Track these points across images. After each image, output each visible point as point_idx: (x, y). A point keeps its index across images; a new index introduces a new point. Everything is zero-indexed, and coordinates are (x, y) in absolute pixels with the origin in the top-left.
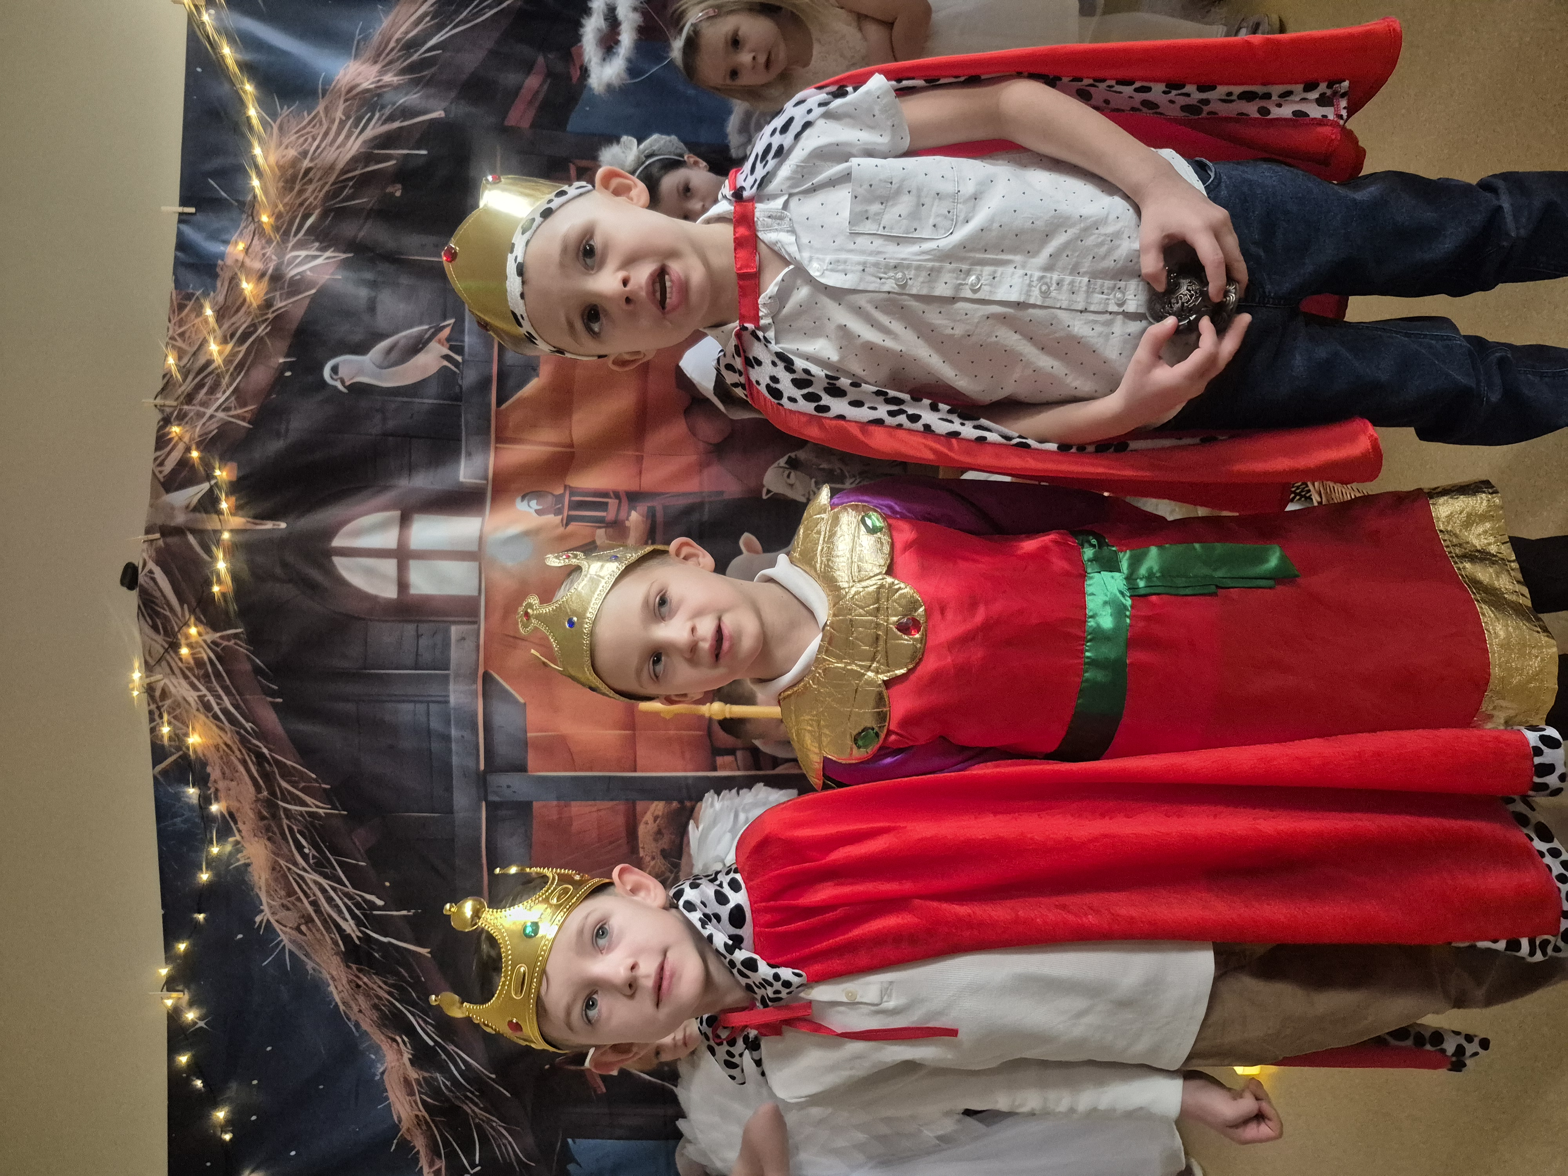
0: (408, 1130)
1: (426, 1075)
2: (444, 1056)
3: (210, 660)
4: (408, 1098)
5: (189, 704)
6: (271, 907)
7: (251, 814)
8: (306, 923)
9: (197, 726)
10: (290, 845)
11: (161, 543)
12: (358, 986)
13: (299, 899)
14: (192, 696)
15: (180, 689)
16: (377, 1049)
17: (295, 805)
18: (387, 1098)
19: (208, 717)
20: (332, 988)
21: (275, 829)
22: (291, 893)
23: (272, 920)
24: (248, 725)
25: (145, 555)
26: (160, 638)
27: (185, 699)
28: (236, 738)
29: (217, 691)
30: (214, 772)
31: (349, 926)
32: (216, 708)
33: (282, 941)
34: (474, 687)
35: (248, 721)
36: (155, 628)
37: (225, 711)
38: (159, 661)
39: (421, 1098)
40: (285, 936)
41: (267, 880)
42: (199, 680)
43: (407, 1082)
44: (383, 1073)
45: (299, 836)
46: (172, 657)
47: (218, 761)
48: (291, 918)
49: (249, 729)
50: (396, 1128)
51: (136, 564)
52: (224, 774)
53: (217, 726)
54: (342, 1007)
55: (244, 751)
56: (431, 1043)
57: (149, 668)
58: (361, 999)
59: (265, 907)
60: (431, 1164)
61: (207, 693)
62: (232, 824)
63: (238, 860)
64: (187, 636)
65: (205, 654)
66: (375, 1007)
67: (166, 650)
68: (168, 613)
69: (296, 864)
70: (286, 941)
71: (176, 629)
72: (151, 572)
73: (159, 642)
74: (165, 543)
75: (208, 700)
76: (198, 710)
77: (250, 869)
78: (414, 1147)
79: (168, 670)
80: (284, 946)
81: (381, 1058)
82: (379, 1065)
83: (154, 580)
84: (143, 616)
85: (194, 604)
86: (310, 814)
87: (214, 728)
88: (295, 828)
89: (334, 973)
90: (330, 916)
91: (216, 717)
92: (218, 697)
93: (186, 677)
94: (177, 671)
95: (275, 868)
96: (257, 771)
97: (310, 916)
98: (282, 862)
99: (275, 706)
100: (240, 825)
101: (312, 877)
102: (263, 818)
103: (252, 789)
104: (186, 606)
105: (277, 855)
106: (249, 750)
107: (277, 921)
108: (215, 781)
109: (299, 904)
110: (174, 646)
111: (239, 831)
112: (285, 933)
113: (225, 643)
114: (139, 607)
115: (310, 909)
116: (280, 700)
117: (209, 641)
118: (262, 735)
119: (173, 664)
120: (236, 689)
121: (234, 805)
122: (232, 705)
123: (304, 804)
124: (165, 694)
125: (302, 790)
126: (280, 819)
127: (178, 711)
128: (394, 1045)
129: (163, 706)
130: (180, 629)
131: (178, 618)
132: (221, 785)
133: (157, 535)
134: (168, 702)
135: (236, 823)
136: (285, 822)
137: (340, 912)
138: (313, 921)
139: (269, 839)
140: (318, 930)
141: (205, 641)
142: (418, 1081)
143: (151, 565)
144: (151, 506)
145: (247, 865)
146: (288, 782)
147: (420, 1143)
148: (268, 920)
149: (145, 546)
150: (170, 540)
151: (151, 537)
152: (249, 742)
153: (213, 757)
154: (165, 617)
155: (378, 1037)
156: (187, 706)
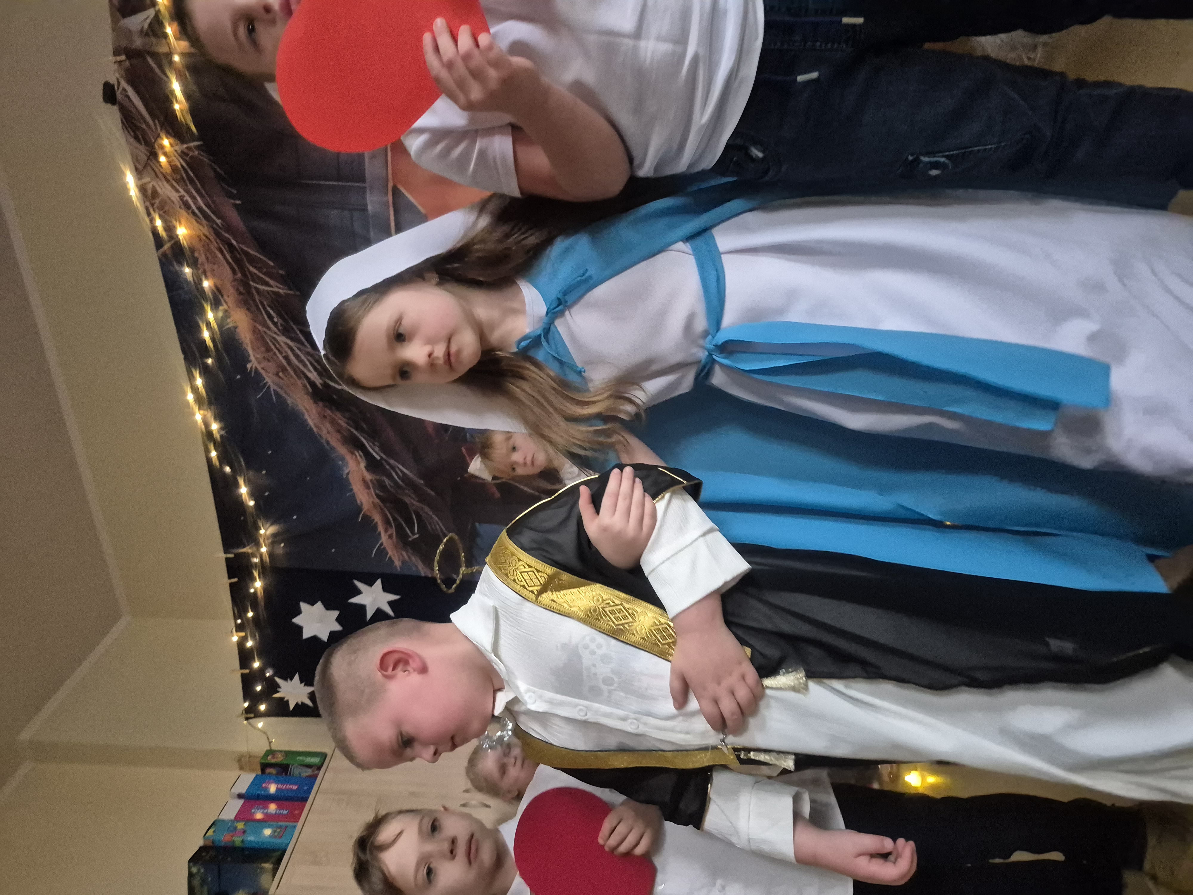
0: (368, 510)
1: (378, 477)
2: (387, 467)
3: (182, 166)
4: (366, 491)
5: (173, 202)
6: (256, 358)
7: (232, 290)
8: (283, 372)
9: (183, 221)
10: (262, 314)
11: (127, 64)
12: (325, 417)
13: (275, 354)
14: (174, 196)
15: (164, 190)
16: (343, 459)
17: (262, 285)
18: (352, 490)
19: (188, 214)
20: (307, 417)
21: (251, 302)
22: (268, 350)
23: (259, 367)
24: (219, 222)
25: (117, 75)
26: (142, 148)
27: (170, 199)
28: (211, 230)
29: (192, 193)
30: (202, 258)
31: (313, 376)
32: (194, 207)
33: (267, 383)
34: (385, 199)
35: (218, 218)
36: (136, 138)
37: (200, 209)
38: (145, 167)
39: (375, 492)
40: (269, 379)
41: (251, 339)
42: (177, 183)
43: (365, 481)
44: (348, 474)
45: (269, 309)
46: (154, 163)
47: (201, 249)
48: (272, 367)
49: (219, 224)
50: (359, 509)
51: (112, 82)
52: (207, 259)
53: (196, 220)
54: (315, 429)
55: (219, 241)
56: (378, 458)
57: (139, 172)
58: (328, 425)
59: (252, 358)
60: (386, 531)
61: (185, 194)
62: (220, 297)
63: (228, 324)
64: (162, 147)
65: (178, 162)
66: (338, 431)
67: (149, 158)
68: (144, 126)
69: (269, 328)
70: (270, 383)
71: (153, 140)
72: (124, 90)
73: (142, 152)
74: (131, 65)
75: (187, 200)
76: (180, 207)
77: (238, 330)
78: (373, 520)
79: (153, 174)
80: (269, 387)
81: (346, 464)
82: (345, 468)
83: (128, 96)
84: (126, 128)
85: (162, 118)
86: (273, 292)
87: (195, 223)
88: (265, 303)
89: (307, 407)
90: (299, 368)
91: (194, 213)
92: (193, 198)
93: (168, 181)
94: (160, 176)
95: (255, 331)
96: (231, 257)
97: (284, 366)
98: (260, 328)
99: (236, 206)
100: (225, 297)
101: (282, 339)
102: (240, 293)
103: (229, 271)
104: (156, 121)
105: (255, 321)
106: (222, 240)
107: (263, 368)
108: (202, 264)
109: (275, 357)
110: (154, 155)
111: (226, 303)
112: (269, 377)
113: (191, 154)
114: (122, 122)
115: (284, 362)
116: (239, 202)
117: (179, 152)
118: (229, 229)
119: (156, 169)
120: (205, 192)
121: (219, 283)
122: (205, 205)
123: (267, 284)
124: (155, 194)
125: (264, 274)
126: (253, 294)
127: (166, 208)
128: (354, 456)
129: (155, 203)
130: (156, 140)
131: (152, 131)
132: (207, 267)
133: (123, 57)
134: (157, 201)
135: (222, 296)
136: (257, 297)
137: (305, 365)
138: (287, 370)
139: (248, 309)
140: (292, 377)
141: (176, 151)
142: (371, 481)
143: (124, 84)
144: (113, 30)
145: (236, 328)
146: (255, 267)
147: (377, 518)
148: (256, 368)
149: (116, 66)
150: (135, 61)
151: (119, 58)
152: (223, 236)
153: (198, 245)
154: (143, 129)
155: (342, 450)
156: (172, 204)
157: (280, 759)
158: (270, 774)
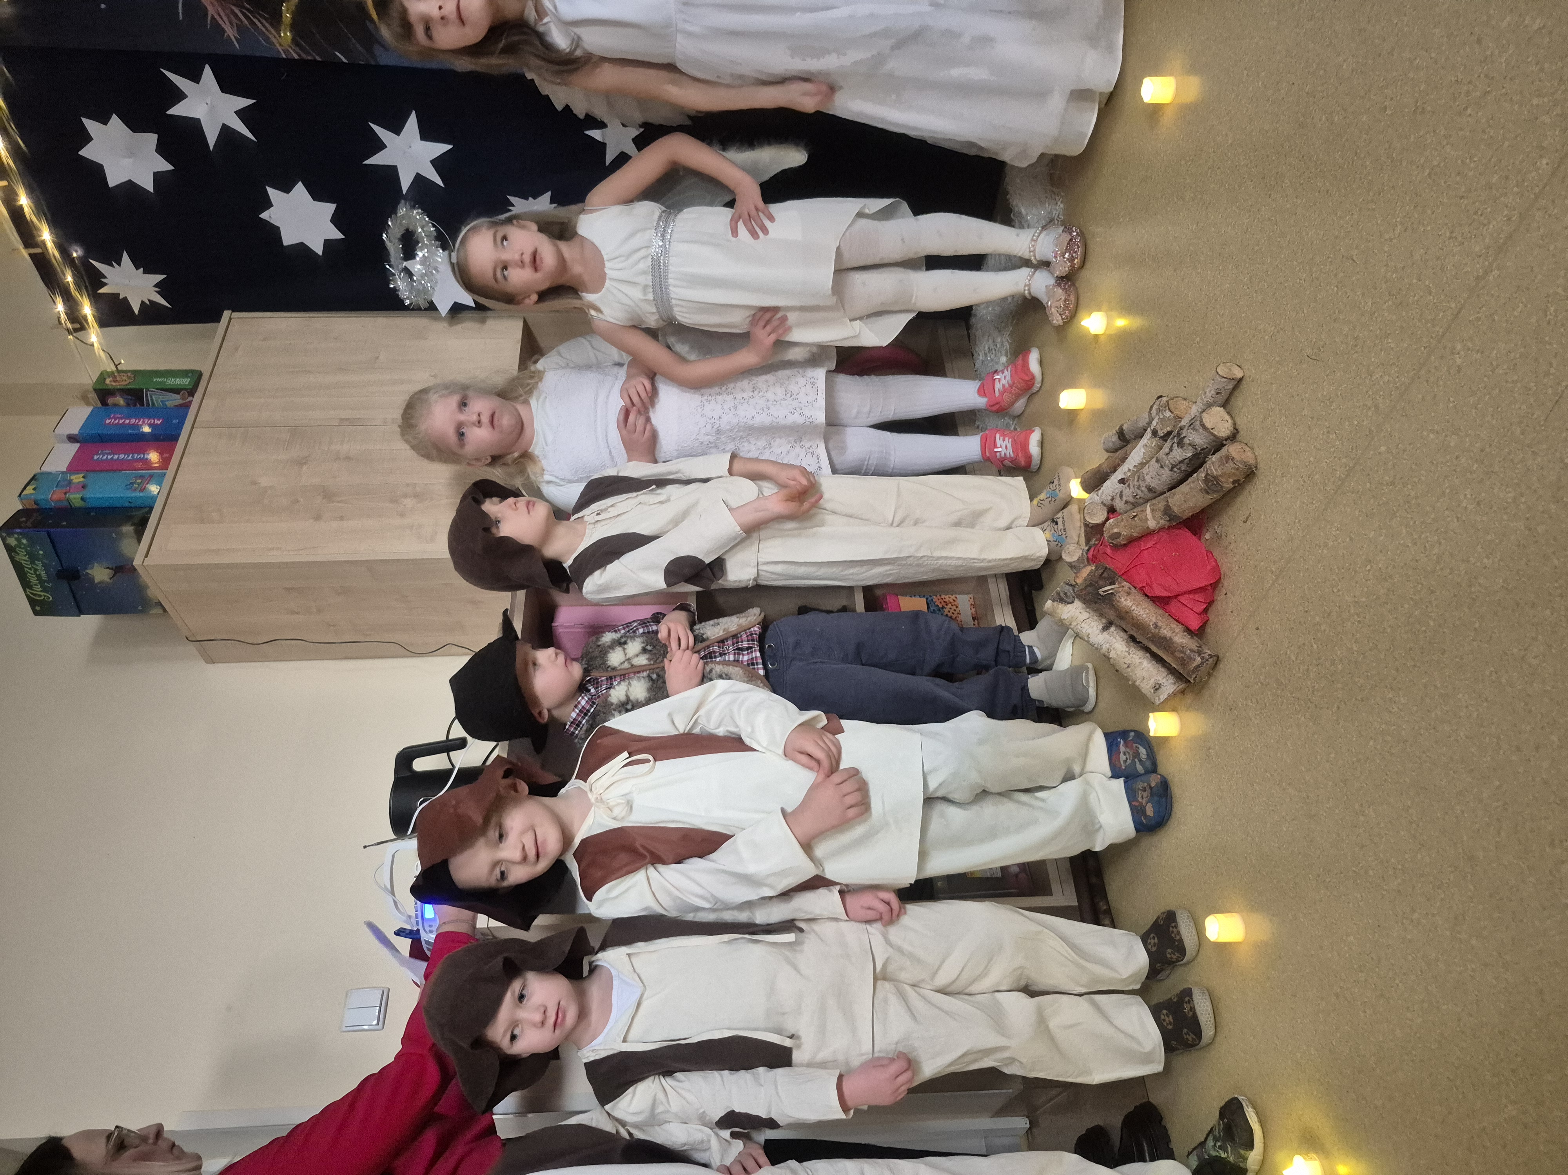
157: (124, 382)
158: (115, 405)
